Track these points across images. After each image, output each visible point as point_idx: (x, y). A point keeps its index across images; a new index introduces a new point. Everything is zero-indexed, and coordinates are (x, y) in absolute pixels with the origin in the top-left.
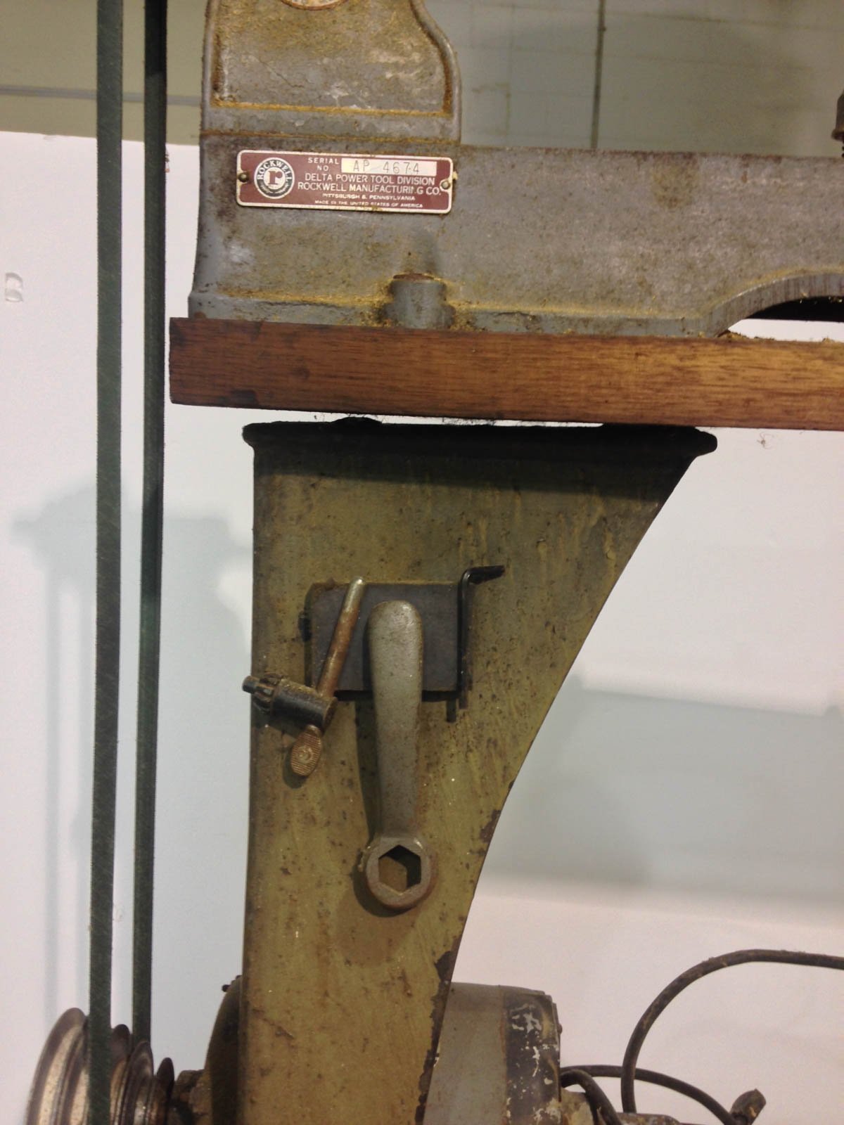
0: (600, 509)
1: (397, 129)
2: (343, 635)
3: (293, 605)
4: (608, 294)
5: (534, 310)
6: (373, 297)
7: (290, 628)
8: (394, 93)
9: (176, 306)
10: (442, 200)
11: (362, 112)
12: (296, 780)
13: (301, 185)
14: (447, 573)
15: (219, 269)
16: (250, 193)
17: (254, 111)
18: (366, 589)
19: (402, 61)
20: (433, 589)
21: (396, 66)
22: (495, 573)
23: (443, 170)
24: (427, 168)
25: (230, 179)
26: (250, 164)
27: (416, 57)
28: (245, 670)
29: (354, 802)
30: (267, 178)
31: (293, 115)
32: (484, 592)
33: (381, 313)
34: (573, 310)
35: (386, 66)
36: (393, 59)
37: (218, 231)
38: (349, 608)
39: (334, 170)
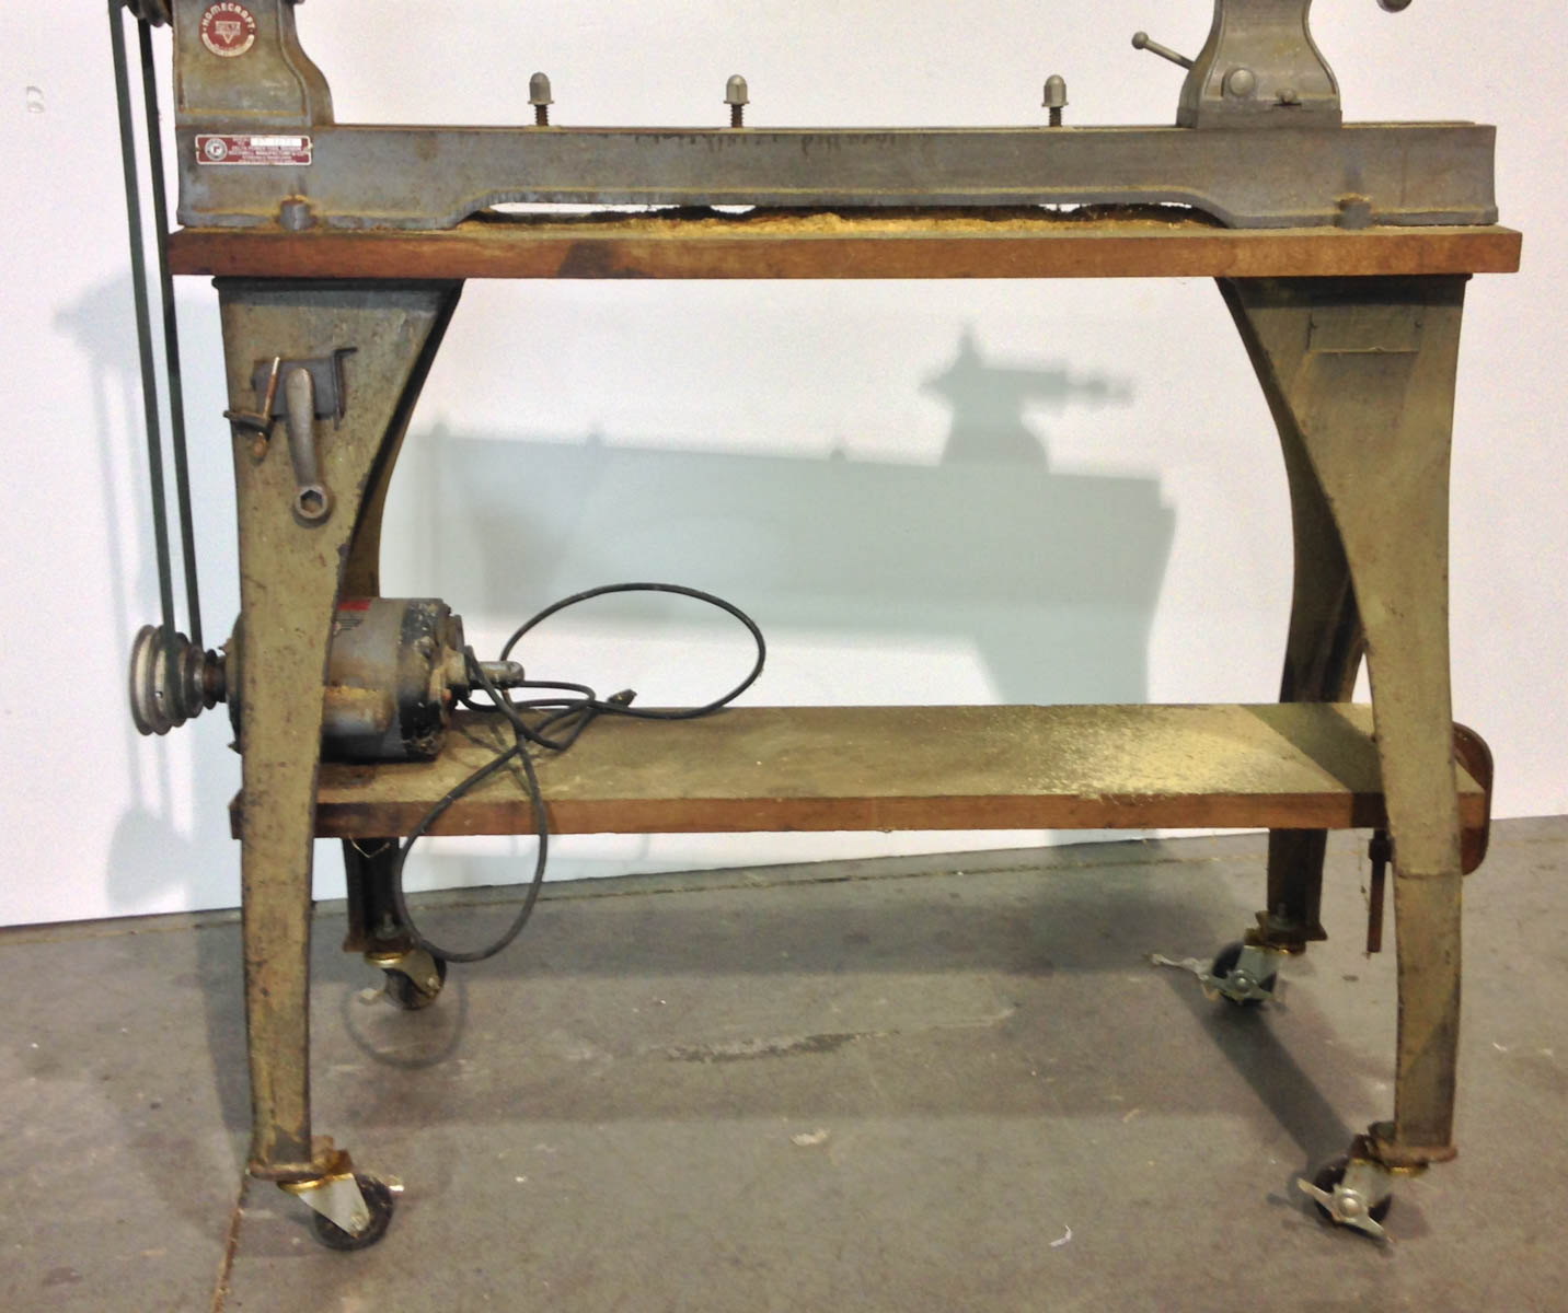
0: (403, 316)
1: (278, 122)
2: (272, 381)
3: (247, 371)
4: (396, 205)
5: (358, 214)
6: (272, 210)
7: (247, 385)
8: (276, 103)
9: (174, 227)
10: (305, 159)
11: (260, 114)
12: (260, 460)
13: (231, 153)
14: (327, 351)
15: (189, 200)
16: (204, 157)
17: (202, 114)
18: (281, 363)
19: (278, 85)
20: (320, 361)
21: (276, 89)
22: (354, 350)
23: (304, 143)
24: (296, 142)
25: (192, 151)
26: (203, 142)
27: (285, 89)
28: (225, 406)
29: (289, 472)
30: (212, 150)
31: (224, 116)
32: (348, 364)
33: (277, 220)
34: (379, 214)
35: (270, 89)
36: (274, 85)
37: (189, 178)
38: (274, 372)
39: (248, 144)
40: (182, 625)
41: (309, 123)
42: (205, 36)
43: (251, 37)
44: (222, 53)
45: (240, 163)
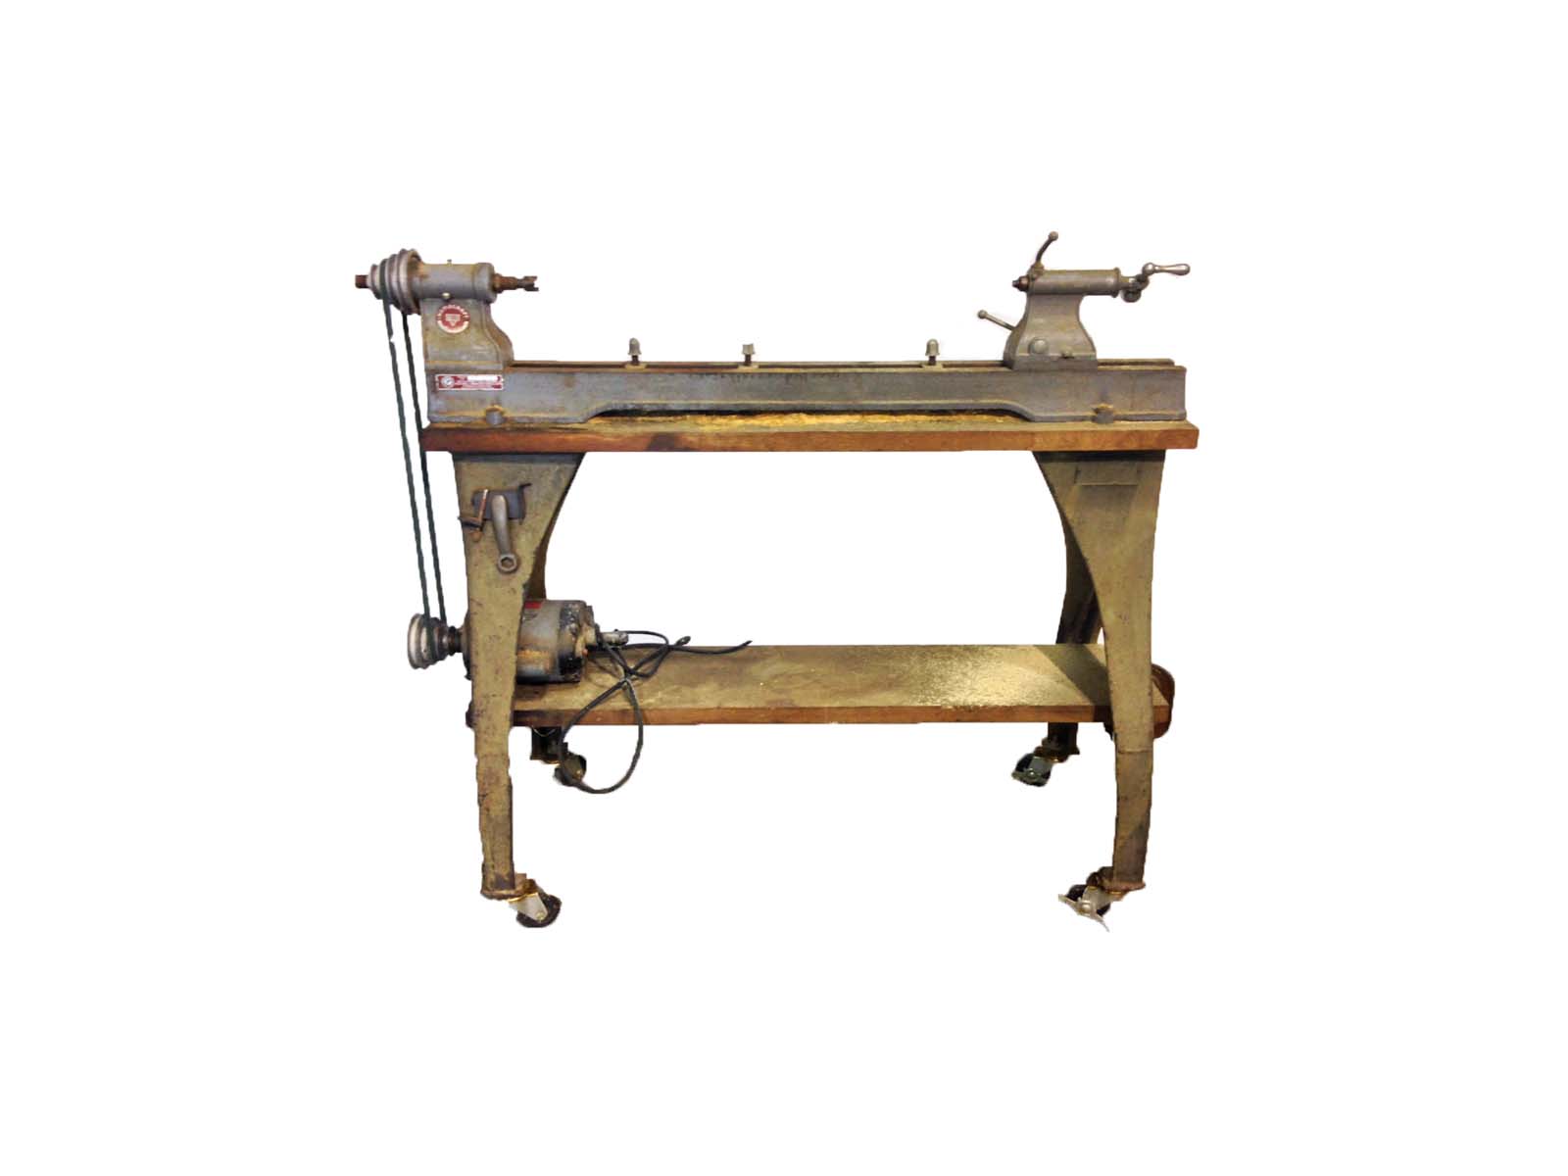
0: (557, 467)
1: (483, 367)
2: (483, 503)
3: (469, 496)
4: (552, 410)
5: (531, 415)
6: (481, 413)
7: (469, 502)
8: (481, 357)
9: (425, 423)
10: (499, 387)
11: (472, 363)
12: (477, 541)
13: (456, 384)
14: (515, 485)
15: (434, 408)
16: (441, 386)
17: (439, 364)
18: (489, 492)
19: (482, 346)
20: (510, 491)
21: (481, 350)
22: (529, 485)
23: (499, 378)
24: (493, 378)
25: (435, 382)
26: (440, 378)
27: (487, 348)
28: (458, 514)
29: (494, 547)
30: (446, 382)
31: (452, 364)
32: (526, 491)
33: (485, 419)
34: (542, 415)
35: (478, 350)
36: (480, 348)
37: (433, 397)
38: (484, 497)
39: (466, 379)
40: (435, 613)
41: (501, 368)
42: (440, 322)
43: (466, 323)
44: (450, 331)
45: (463, 389)
